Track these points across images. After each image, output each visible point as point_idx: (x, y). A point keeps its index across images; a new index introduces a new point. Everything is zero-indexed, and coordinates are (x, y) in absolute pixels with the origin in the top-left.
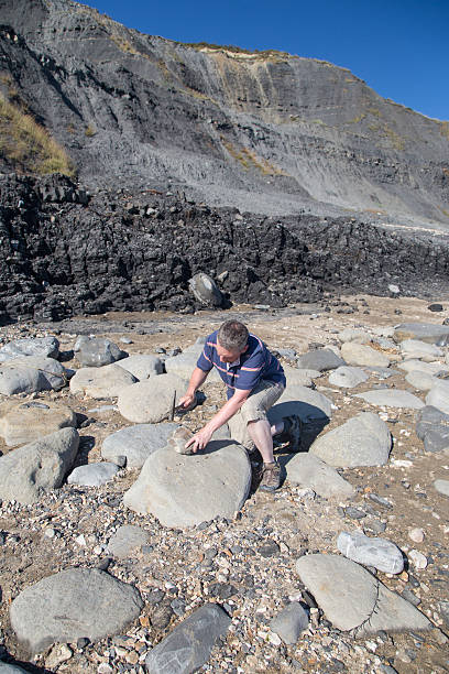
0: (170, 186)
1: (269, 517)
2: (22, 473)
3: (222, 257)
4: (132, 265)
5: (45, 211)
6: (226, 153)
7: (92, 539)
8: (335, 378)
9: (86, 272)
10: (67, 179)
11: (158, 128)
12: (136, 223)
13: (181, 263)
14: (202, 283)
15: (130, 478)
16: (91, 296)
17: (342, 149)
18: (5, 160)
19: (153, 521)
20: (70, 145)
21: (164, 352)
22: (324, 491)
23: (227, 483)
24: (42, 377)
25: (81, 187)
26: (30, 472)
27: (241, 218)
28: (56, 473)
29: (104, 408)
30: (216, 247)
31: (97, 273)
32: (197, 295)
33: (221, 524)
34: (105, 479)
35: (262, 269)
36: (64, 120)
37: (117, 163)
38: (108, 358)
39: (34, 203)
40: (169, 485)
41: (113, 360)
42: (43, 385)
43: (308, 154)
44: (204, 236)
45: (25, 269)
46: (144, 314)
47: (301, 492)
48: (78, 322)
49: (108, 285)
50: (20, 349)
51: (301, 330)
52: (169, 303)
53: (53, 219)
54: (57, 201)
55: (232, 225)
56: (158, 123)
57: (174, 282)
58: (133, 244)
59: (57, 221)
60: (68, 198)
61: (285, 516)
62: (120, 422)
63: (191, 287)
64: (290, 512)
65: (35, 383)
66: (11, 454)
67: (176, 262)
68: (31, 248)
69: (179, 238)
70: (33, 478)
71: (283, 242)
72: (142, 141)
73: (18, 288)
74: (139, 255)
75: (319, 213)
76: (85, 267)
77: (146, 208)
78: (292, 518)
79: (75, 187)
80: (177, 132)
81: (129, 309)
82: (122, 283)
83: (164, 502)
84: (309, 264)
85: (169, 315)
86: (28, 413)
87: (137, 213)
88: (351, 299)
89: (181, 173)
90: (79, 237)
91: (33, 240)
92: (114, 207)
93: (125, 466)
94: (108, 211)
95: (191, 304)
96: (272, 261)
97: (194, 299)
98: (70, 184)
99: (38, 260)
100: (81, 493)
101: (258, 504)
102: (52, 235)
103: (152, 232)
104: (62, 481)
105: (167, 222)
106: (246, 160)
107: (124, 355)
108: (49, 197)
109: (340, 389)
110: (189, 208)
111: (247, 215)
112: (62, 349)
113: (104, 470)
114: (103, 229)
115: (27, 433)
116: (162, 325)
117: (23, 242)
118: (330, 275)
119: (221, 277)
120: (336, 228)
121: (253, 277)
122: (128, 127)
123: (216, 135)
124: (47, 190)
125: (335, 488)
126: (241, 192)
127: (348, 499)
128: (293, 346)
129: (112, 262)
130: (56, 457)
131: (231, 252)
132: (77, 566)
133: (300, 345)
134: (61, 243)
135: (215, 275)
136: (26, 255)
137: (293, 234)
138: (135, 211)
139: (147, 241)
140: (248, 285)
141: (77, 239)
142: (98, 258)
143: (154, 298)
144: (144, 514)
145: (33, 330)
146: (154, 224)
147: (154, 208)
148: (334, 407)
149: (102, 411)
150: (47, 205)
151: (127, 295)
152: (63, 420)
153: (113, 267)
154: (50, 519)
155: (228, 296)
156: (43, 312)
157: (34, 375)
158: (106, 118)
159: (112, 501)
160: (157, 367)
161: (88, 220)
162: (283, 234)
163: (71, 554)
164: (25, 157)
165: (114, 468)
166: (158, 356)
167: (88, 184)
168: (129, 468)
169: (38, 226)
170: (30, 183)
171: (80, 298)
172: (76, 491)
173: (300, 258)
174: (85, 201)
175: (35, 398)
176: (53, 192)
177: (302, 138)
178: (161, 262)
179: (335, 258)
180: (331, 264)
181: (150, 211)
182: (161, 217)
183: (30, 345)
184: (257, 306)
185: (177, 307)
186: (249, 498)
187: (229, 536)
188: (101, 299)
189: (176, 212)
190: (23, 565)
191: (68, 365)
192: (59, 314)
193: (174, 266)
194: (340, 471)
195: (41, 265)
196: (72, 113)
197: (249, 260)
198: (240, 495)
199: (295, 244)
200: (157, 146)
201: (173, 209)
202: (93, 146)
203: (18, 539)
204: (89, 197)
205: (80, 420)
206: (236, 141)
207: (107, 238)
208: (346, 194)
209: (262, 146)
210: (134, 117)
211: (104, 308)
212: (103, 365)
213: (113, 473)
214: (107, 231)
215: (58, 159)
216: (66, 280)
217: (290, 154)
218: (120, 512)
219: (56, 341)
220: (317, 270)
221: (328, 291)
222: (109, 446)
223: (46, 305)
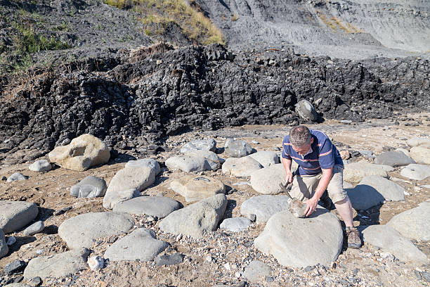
0: (283, 47)
1: (357, 270)
2: (193, 220)
3: (318, 89)
4: (259, 96)
5: (209, 66)
6: (321, 22)
7: (234, 266)
8: (405, 172)
9: (232, 101)
10: (222, 46)
11: (276, 11)
12: (262, 70)
13: (291, 94)
14: (304, 107)
15: (259, 229)
16: (234, 115)
17: (409, 9)
18: (188, 39)
19: (273, 260)
20: (223, 27)
21: (280, 150)
22: (402, 256)
23: (325, 241)
24: (206, 162)
25: (229, 51)
26: (198, 219)
27: (331, 62)
28: (214, 222)
29: (242, 183)
30: (314, 82)
31: (238, 101)
32: (301, 114)
33: (321, 270)
34: (243, 228)
35: (346, 96)
36: (220, 13)
37: (250, 36)
38: (244, 153)
39: (203, 61)
40: (284, 237)
41: (248, 154)
42: (207, 167)
43: (382, 16)
44: (306, 76)
45: (198, 100)
46: (266, 126)
47: (384, 255)
48: (227, 130)
49: (244, 108)
50: (194, 146)
51: (378, 137)
52: (282, 119)
53: (213, 70)
54: (216, 60)
55: (325, 67)
56: (276, 7)
57: (285, 106)
58: (260, 83)
59: (215, 71)
60: (222, 57)
61: (370, 271)
62: (252, 193)
63: (297, 109)
64: (374, 268)
65: (202, 165)
66: (188, 207)
67: (287, 93)
68: (201, 88)
69: (289, 78)
70: (200, 223)
71: (362, 77)
72: (266, 20)
73: (194, 111)
74: (264, 90)
75: (390, 56)
76: (232, 98)
77: (268, 60)
78: (377, 273)
79: (226, 51)
80: (288, 12)
81: (257, 123)
82: (253, 107)
83: (281, 249)
84: (382, 92)
85: (282, 126)
86: (198, 183)
87: (263, 63)
88: (416, 116)
89: (290, 39)
90: (228, 80)
91: (202, 83)
92: (248, 61)
93: (255, 221)
94: (245, 63)
95: (296, 120)
96: (354, 90)
97: (299, 117)
98: (223, 49)
99: (205, 95)
100: (228, 235)
101: (349, 259)
102: (212, 80)
103: (272, 75)
104: (217, 226)
105: (282, 68)
106: (334, 25)
107: (254, 151)
108: (211, 57)
109: (411, 180)
110: (296, 58)
111: (336, 60)
112: (218, 146)
113: (242, 222)
114: (242, 74)
115: (197, 195)
116: (277, 133)
117: (197, 85)
118: (399, 99)
119: (317, 102)
120: (404, 65)
121: (339, 102)
122: (257, 11)
123: (313, 10)
124: (210, 54)
125: (411, 255)
126: (331, 46)
127: (424, 266)
128: (370, 149)
129: (247, 94)
130: (213, 212)
131: (324, 86)
132: (225, 284)
133: (376, 148)
134: (218, 84)
135: (313, 101)
136: (199, 92)
137: (370, 72)
138: (261, 62)
139: (268, 81)
140: (336, 107)
141: (227, 82)
142: (239, 93)
143: (273, 116)
144: (268, 255)
145: (202, 135)
146: (273, 70)
147: (273, 60)
148: (406, 193)
149: (241, 185)
150: (210, 62)
151: (256, 115)
152: (218, 189)
153: (248, 97)
154: (209, 250)
155: (322, 115)
156: (208, 125)
157: (202, 161)
158: (243, 9)
159: (247, 243)
160: (275, 159)
161: (233, 69)
162: (363, 72)
163: (221, 275)
164: (198, 37)
165: (248, 222)
166: (275, 152)
167: (233, 48)
168: (257, 222)
169: (205, 75)
170: (201, 50)
171: (228, 117)
172: (225, 234)
173: (375, 88)
174: (231, 58)
175: (203, 174)
176: (213, 54)
177: (376, 5)
178: (277, 93)
179: (403, 87)
180: (399, 91)
181: (271, 62)
182: (278, 65)
183: (200, 144)
184: (342, 121)
185: (287, 122)
186: (341, 253)
187: (327, 279)
188: (241, 117)
189: (288, 61)
190: (192, 277)
191: (221, 156)
192: (216, 126)
193: (286, 96)
194: (414, 242)
195: (207, 97)
196: (224, 8)
197: (337, 90)
198: (335, 251)
199: (372, 78)
200: (275, 22)
201: (285, 60)
202: (236, 26)
203: (191, 260)
204: (234, 56)
205: (227, 190)
206: (328, 13)
207: (244, 81)
208: (411, 41)
209: (347, 15)
210: (261, 6)
211: (242, 123)
212: (242, 156)
213: (248, 225)
214: (245, 76)
215: (217, 35)
216: (219, 106)
217: (368, 18)
218: (252, 251)
219: (214, 141)
220: (388, 96)
221: (397, 110)
222: (245, 207)
223: (209, 121)
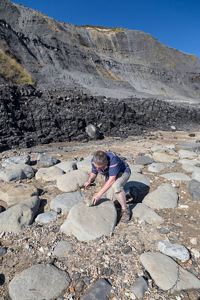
0: (76, 88)
1: (126, 235)
2: (14, 218)
3: (99, 117)
4: (61, 122)
5: (22, 100)
6: (99, 73)
7: (47, 249)
8: (151, 168)
9: (41, 126)
10: (31, 86)
11: (70, 63)
12: (62, 104)
13: (82, 120)
14: (91, 129)
15: (64, 218)
16: (43, 136)
17: (148, 69)
18: (4, 78)
19: (74, 238)
20: (32, 71)
21: (76, 159)
22: (150, 221)
23: (106, 219)
24: (23, 173)
25: (37, 89)
26: (18, 218)
27: (106, 100)
28: (30, 218)
29: (50, 186)
30: (96, 113)
31: (46, 126)
32: (89, 134)
33: (105, 239)
34: (52, 219)
35: (116, 122)
36: (30, 61)
37: (53, 79)
38: (52, 164)
39: (17, 97)
40: (81, 221)
41: (54, 164)
42: (23, 176)
43: (134, 72)
44: (91, 109)
45: (15, 125)
46: (67, 143)
47: (140, 222)
48: (39, 148)
49: (51, 131)
50: (13, 161)
51: (135, 147)
52: (77, 138)
53: (26, 103)
54: (27, 96)
55: (103, 103)
56: (70, 60)
57: (79, 129)
58: (61, 113)
59: (27, 104)
60: (32, 94)
61: (133, 234)
62: (58, 192)
63: (87, 131)
64: (135, 232)
65: (20, 176)
66: (9, 210)
67: (80, 120)
68: (17, 116)
69: (80, 110)
70: (19, 221)
71: (125, 110)
72: (63, 69)
73: (12, 134)
74: (64, 118)
75: (140, 96)
76: (41, 124)
77: (66, 97)
78: (136, 234)
79: (35, 89)
80: (77, 64)
81: (60, 141)
82: (57, 130)
83: (79, 230)
84: (136, 119)
85: (78, 143)
86: (17, 190)
87: (62, 99)
88: (155, 133)
89: (80, 82)
90: (37, 111)
91: (17, 113)
92: (52, 97)
93: (61, 212)
94: (49, 99)
95: (87, 138)
96: (121, 118)
97: (88, 136)
98: (33, 88)
99: (20, 121)
100: (41, 226)
101: (121, 229)
102: (26, 110)
103: (69, 108)
104: (33, 221)
105: (75, 103)
106: (108, 76)
107: (59, 162)
108: (24, 94)
109: (153, 173)
110: (84, 97)
111: (109, 99)
112: (31, 160)
113: (51, 215)
114: (48, 107)
115: (16, 199)
116: (74, 148)
117: (13, 114)
118: (145, 123)
119: (99, 126)
120: (147, 103)
121: (112, 125)
122: (57, 63)
123: (94, 65)
124: (23, 91)
125: (154, 219)
126: (106, 89)
127: (161, 224)
128: (132, 155)
129: (52, 121)
130: (30, 210)
131: (103, 115)
132: (40, 263)
133: (135, 154)
134: (30, 113)
135: (96, 125)
136: (15, 119)
137: (129, 106)
138: (61, 99)
139: (67, 112)
140: (111, 129)
141: (37, 112)
142: (46, 120)
143: (71, 136)
144: (70, 235)
145: (19, 152)
146: (70, 104)
147: (69, 97)
148: (151, 181)
150: (23, 97)
151: (59, 135)
152: (33, 192)
153: (53, 123)
154: (27, 240)
155: (102, 134)
156: (23, 144)
157: (19, 173)
158: (47, 59)
159: (55, 229)
160: (73, 167)
161: (41, 103)
162: (125, 106)
163: (37, 257)
164: (13, 77)
165: (56, 214)
166: (73, 161)
167: (41, 88)
168: (62, 213)
169: (20, 107)
170: (15, 88)
171: (39, 137)
172: (39, 225)
173: (132, 116)
174: (39, 95)
175: (20, 182)
176: (25, 92)
177: (131, 65)
178: (73, 120)
179: (147, 116)
180: (146, 118)
181: (68, 99)
182: (72, 101)
183: (18, 159)
184: (115, 138)
185: (81, 139)
186: (117, 225)
187: (108, 245)
188: (48, 137)
189: (79, 98)
190: (15, 263)
191: (35, 167)
192: (30, 144)
193: (79, 122)
194: (156, 211)
195: (21, 124)
196: (32, 57)
197: (110, 118)
198: (113, 225)
199: (130, 110)
200: (69, 70)
201: (77, 97)
202: (42, 71)
203: (13, 250)
204: (41, 94)
205: (40, 192)
206: (103, 67)
207: (49, 111)
208: (151, 88)
209: (114, 69)
210: (59, 59)
211: (49, 141)
212: (50, 166)
213: (56, 216)
214: (49, 108)
215: (27, 77)
216: (32, 130)
217: (126, 72)
218: (59, 235)
219: (29, 156)
220: (140, 121)
221: (145, 130)
222: (53, 204)
223: (24, 141)
